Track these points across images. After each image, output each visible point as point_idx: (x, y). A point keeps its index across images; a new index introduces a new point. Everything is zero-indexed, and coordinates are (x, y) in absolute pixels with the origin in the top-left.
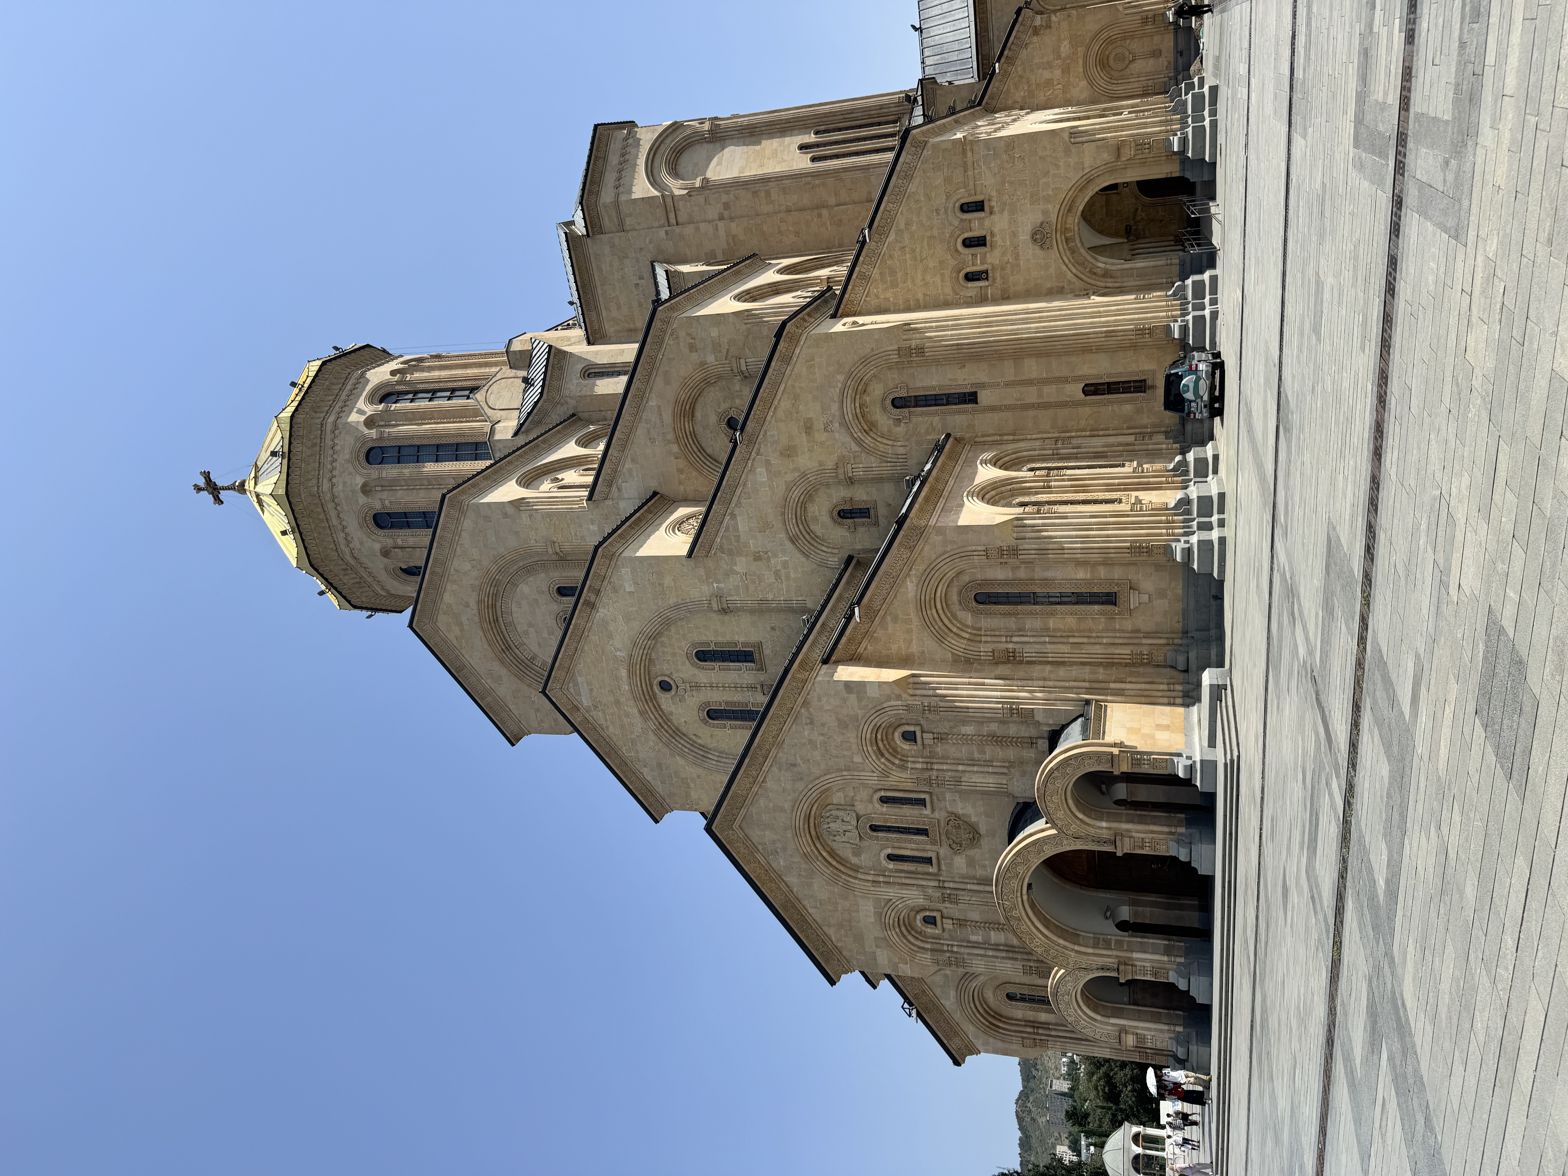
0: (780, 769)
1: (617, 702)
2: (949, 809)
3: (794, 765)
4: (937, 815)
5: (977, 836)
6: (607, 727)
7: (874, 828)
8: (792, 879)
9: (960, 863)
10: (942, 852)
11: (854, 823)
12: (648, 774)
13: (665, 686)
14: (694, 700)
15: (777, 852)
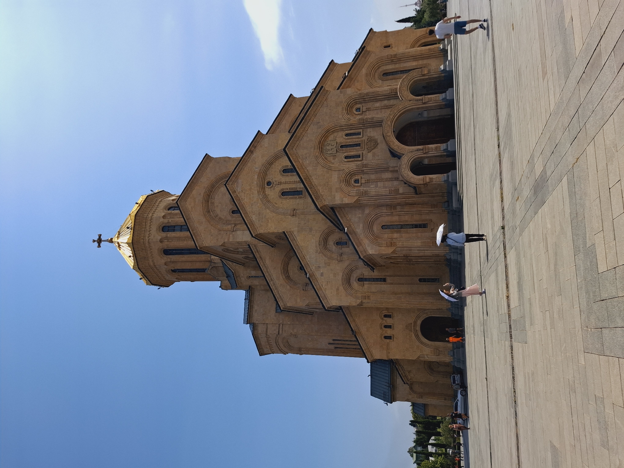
0: (313, 125)
1: (251, 189)
2: (369, 135)
3: (319, 123)
4: (364, 138)
5: (376, 144)
6: (244, 199)
7: (342, 147)
8: (310, 168)
9: (370, 155)
10: (364, 152)
11: (335, 145)
12: (254, 218)
13: (269, 183)
14: (278, 189)
15: (307, 158)
